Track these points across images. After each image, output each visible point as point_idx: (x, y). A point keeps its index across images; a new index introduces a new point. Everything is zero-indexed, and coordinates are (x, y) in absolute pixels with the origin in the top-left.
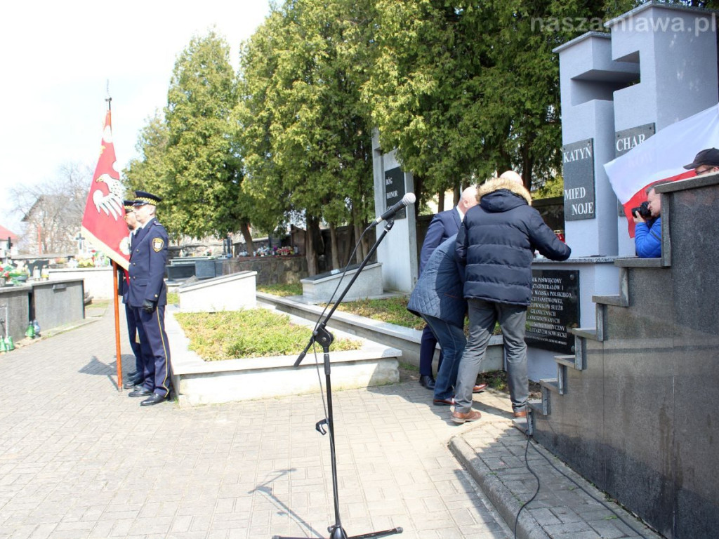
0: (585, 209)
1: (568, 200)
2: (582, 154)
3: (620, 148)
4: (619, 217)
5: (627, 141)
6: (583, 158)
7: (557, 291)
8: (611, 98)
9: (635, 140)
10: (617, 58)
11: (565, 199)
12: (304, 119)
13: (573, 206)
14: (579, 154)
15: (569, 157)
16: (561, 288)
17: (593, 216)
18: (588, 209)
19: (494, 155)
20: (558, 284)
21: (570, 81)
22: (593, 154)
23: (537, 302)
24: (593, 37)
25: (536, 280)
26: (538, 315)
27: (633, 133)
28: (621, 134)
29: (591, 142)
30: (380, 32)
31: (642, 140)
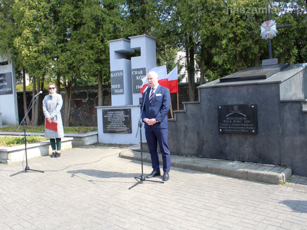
0: (120, 91)
1: (113, 88)
3: (134, 74)
4: (133, 94)
5: (136, 72)
6: (119, 76)
7: (122, 115)
8: (130, 59)
9: (139, 72)
10: (133, 48)
13: (115, 90)
14: (118, 74)
15: (113, 75)
16: (124, 114)
17: (123, 93)
18: (121, 91)
20: (122, 113)
21: (114, 52)
22: (123, 75)
23: (114, 119)
24: (123, 40)
25: (113, 112)
26: (115, 123)
27: (138, 70)
28: (134, 70)
29: (122, 71)
30: (24, 20)
31: (141, 72)
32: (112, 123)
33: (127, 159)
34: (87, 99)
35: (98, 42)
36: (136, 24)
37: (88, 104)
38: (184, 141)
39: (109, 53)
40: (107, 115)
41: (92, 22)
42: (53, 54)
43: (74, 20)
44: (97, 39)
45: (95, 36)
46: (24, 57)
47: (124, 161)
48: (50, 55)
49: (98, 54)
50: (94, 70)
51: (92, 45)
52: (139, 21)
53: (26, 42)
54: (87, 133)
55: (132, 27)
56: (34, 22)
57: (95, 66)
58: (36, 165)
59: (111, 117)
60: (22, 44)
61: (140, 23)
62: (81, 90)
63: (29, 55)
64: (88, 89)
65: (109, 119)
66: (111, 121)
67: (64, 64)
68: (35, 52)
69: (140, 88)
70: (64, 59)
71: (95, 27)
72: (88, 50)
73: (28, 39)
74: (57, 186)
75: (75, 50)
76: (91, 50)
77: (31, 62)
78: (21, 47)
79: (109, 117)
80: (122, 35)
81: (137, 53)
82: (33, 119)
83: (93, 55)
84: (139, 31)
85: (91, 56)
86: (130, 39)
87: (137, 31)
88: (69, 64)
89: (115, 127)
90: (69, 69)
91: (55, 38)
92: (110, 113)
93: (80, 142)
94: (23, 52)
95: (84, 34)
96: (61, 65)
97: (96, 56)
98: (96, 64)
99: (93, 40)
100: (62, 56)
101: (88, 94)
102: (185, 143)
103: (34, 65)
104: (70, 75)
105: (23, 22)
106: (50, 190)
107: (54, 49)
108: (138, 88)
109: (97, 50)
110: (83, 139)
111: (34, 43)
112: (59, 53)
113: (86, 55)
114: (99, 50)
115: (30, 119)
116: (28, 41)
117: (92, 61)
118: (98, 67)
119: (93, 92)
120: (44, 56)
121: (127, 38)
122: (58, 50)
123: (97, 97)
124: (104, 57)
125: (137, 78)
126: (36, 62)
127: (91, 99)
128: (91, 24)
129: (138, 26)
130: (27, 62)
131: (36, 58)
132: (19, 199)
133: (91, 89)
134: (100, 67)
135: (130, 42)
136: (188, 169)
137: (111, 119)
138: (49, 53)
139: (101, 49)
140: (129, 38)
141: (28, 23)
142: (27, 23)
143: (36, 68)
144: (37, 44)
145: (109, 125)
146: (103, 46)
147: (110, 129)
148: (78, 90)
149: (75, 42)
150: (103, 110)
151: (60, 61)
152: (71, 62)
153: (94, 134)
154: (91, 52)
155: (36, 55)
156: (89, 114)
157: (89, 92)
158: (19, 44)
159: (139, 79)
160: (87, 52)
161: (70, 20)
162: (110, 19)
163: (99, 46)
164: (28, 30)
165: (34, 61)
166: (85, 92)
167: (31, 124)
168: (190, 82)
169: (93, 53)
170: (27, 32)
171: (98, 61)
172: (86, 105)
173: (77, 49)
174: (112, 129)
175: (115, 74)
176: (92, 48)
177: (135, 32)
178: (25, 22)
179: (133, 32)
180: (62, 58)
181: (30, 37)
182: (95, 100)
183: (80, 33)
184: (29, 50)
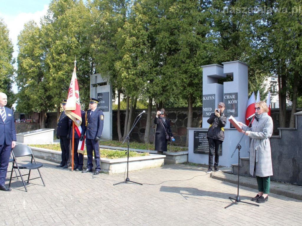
1: (205, 111)
2: (211, 98)
3: (225, 98)
5: (228, 96)
6: (211, 99)
8: (222, 84)
9: (231, 96)
10: (225, 73)
11: (203, 111)
12: (67, 70)
13: (207, 113)
14: (210, 98)
15: (205, 98)
19: (165, 94)
21: (207, 77)
22: (215, 98)
23: (205, 140)
24: (216, 65)
25: (204, 134)
26: (205, 144)
27: (230, 94)
28: (226, 94)
29: (214, 95)
30: (125, 46)
31: (234, 97)
32: (203, 144)
33: (219, 179)
34: (176, 120)
35: (191, 67)
36: (229, 50)
37: (177, 125)
38: (278, 167)
39: (202, 78)
40: (198, 136)
41: (187, 49)
42: (149, 77)
43: (170, 46)
44: (191, 64)
45: (189, 61)
46: (123, 79)
47: (216, 182)
48: (146, 78)
49: (191, 78)
50: (187, 93)
51: (186, 69)
52: (232, 47)
53: (126, 66)
54: (178, 152)
55: (225, 53)
56: (134, 48)
57: (188, 89)
58: (134, 177)
59: (202, 138)
60: (122, 67)
61: (233, 50)
62: (170, 111)
63: (127, 77)
64: (177, 110)
65: (200, 140)
66: (201, 142)
67: (158, 86)
68: (133, 74)
69: (231, 112)
70: (159, 82)
71: (189, 53)
72: (181, 73)
73: (128, 63)
74: (157, 198)
75: (169, 73)
76: (185, 74)
77: (129, 83)
78: (121, 70)
79: (200, 138)
80: (216, 60)
81: (229, 78)
82: (124, 135)
83: (186, 78)
84: (232, 57)
85: (185, 80)
86: (223, 65)
87: (230, 57)
88: (163, 87)
89: (206, 148)
90: (163, 91)
91: (152, 62)
92: (201, 135)
93: (172, 160)
94: (123, 75)
95: (179, 60)
96: (156, 87)
97: (190, 80)
98: (189, 87)
99: (188, 65)
100: (157, 79)
101: (177, 115)
102: (279, 169)
103: (132, 86)
104: (164, 96)
105: (124, 48)
106: (151, 201)
107: (150, 72)
108: (229, 112)
109: (191, 74)
110: (174, 157)
111: (132, 66)
112: (155, 76)
113: (180, 79)
114: (193, 75)
115: (122, 135)
116: (127, 65)
117: (185, 85)
118: (191, 91)
119: (183, 114)
120: (141, 78)
121: (220, 64)
122: (154, 73)
123: (186, 118)
124: (196, 81)
125: (229, 102)
126: (133, 84)
127: (180, 120)
128: (187, 50)
129: (231, 52)
130: (125, 84)
131: (133, 80)
132: (125, 206)
133: (180, 111)
134: (192, 90)
135: (223, 68)
136: (282, 195)
137: (202, 140)
138: (145, 76)
139: (194, 74)
140: (222, 63)
141: (129, 48)
142: (127, 48)
143: (133, 89)
144: (135, 68)
145: (200, 146)
146: (196, 71)
147: (200, 150)
148: (168, 111)
149: (170, 66)
150: (194, 131)
151: (155, 84)
152: (165, 85)
153: (184, 154)
154: (184, 76)
155: (134, 77)
156: (177, 134)
157: (178, 113)
158: (120, 67)
159: (230, 103)
160: (181, 76)
161: (166, 46)
162: (205, 46)
163: (193, 70)
164: (128, 54)
165: (132, 83)
166: (175, 113)
167: (123, 139)
168: (281, 108)
169: (187, 77)
170: (126, 57)
171: (191, 84)
172: (175, 125)
173: (171, 73)
174: (203, 150)
175: (207, 98)
176: (186, 72)
177: (228, 58)
178: (126, 48)
179: (226, 58)
180: (157, 80)
181: (129, 61)
182: (183, 121)
183: (174, 58)
184: (127, 72)
